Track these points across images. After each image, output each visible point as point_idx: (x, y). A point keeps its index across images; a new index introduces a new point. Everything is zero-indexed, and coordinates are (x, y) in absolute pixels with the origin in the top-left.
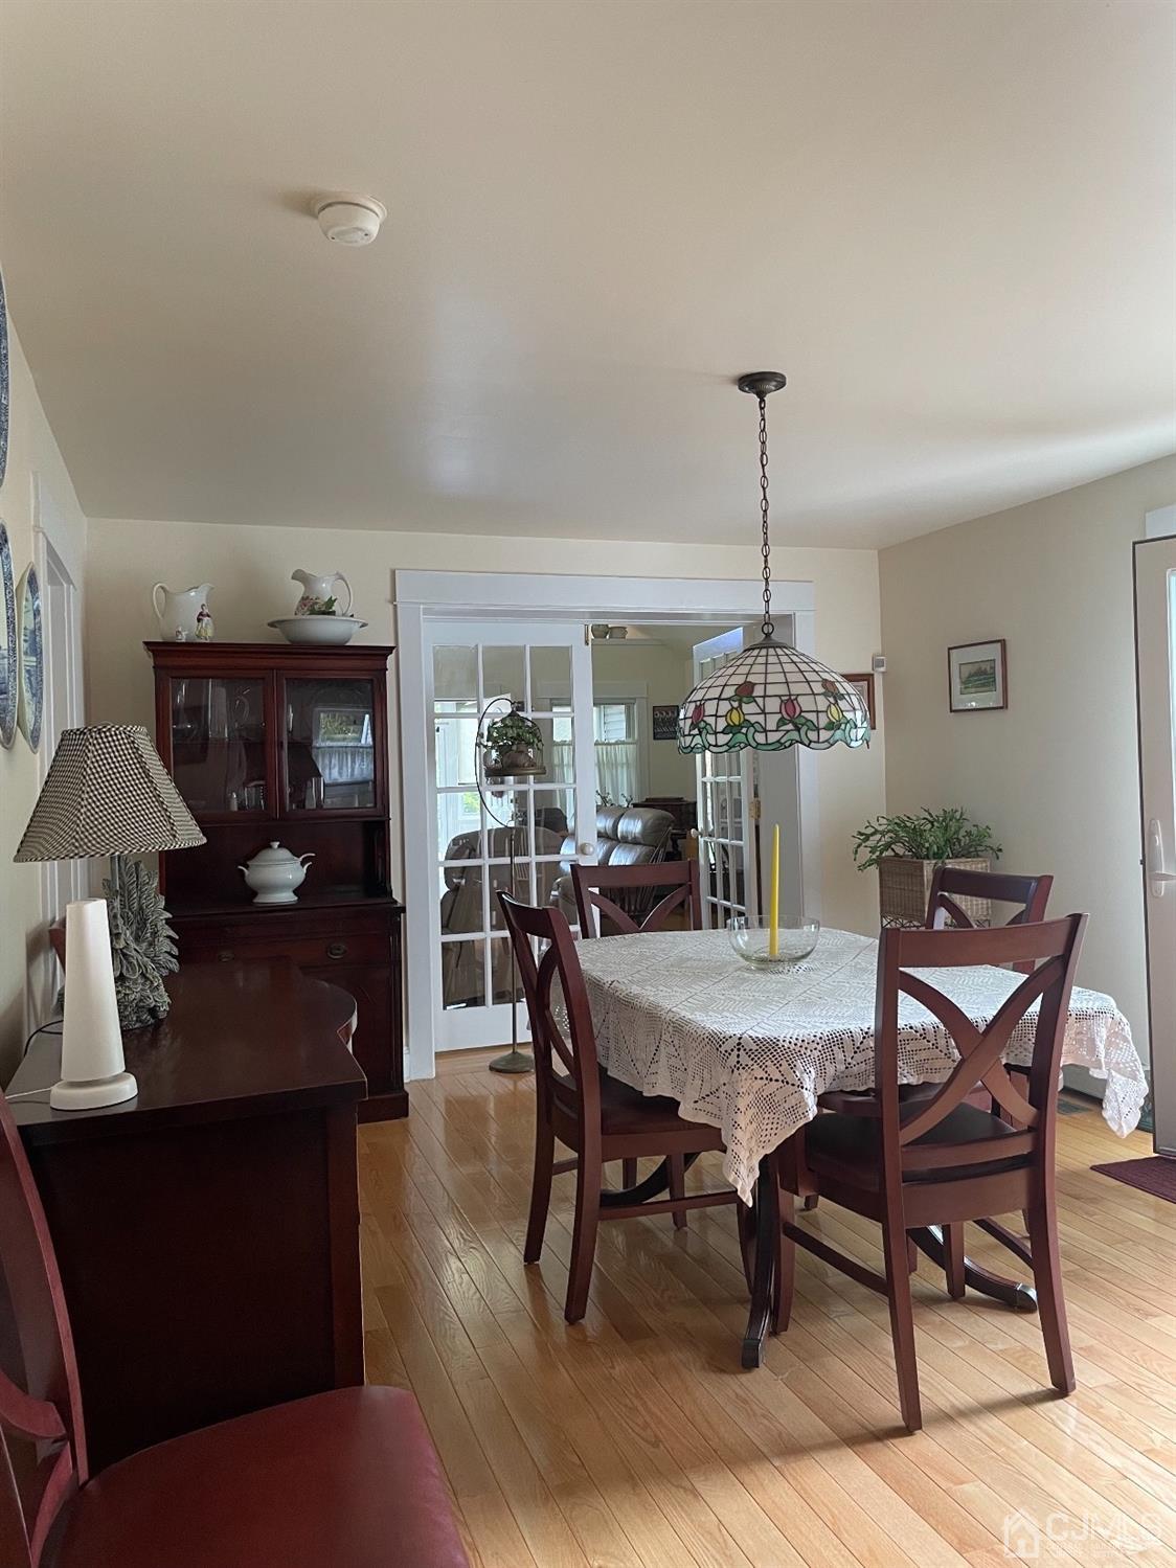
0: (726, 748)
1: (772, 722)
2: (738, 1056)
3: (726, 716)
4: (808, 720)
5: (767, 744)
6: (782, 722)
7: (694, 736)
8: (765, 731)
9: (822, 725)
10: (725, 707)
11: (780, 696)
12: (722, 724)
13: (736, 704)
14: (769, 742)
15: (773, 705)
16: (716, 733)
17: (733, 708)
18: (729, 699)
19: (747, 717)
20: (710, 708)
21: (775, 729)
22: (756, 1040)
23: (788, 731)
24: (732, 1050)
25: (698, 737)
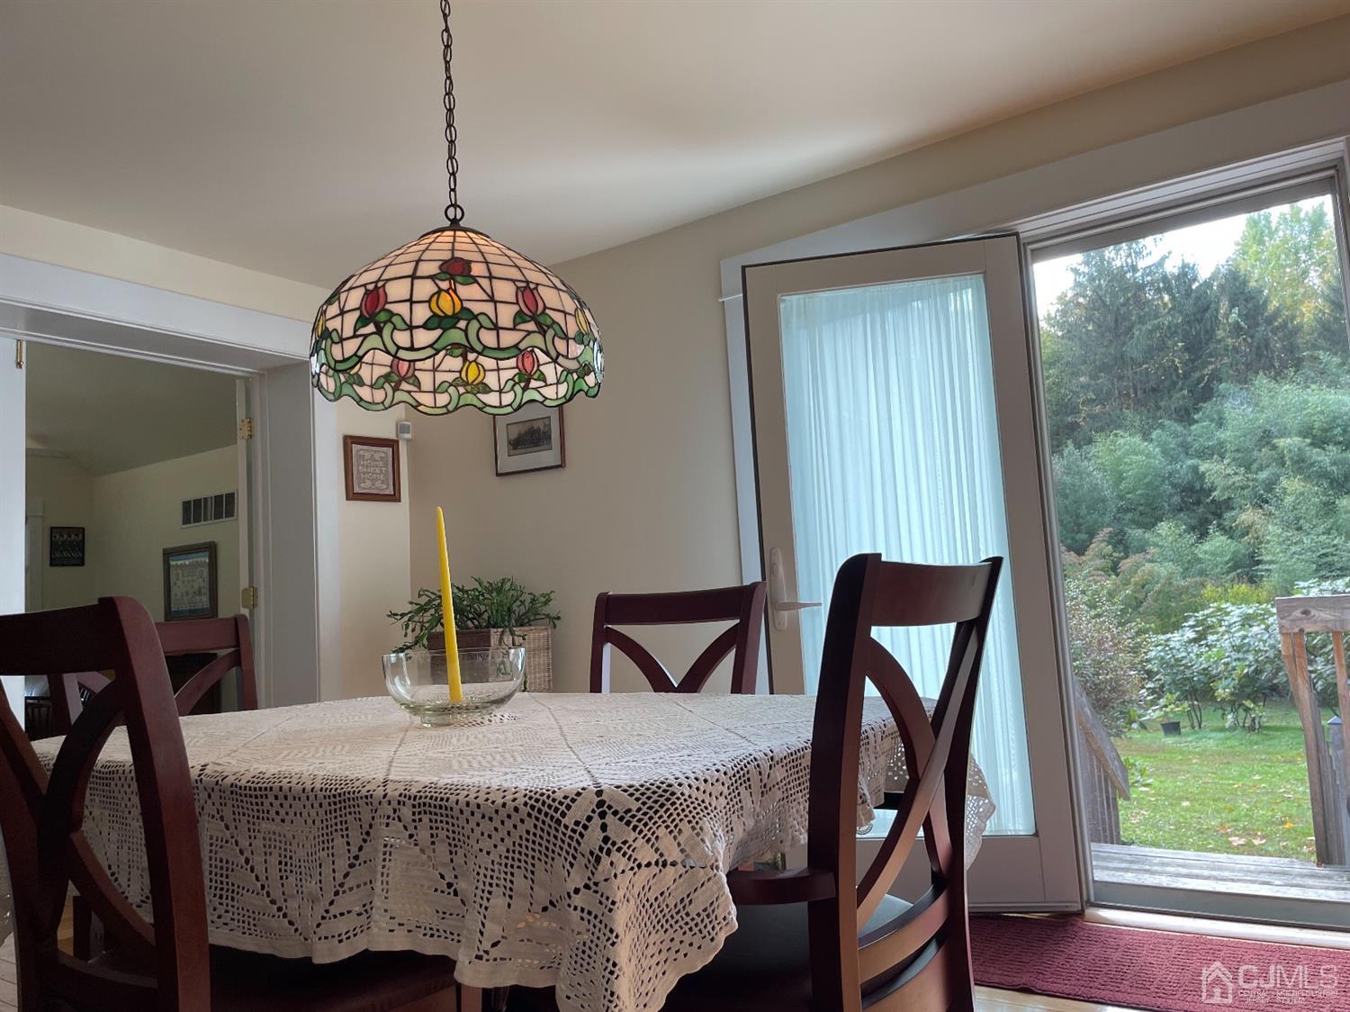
0: (430, 352)
1: (506, 315)
2: (604, 827)
3: (429, 301)
4: (554, 322)
5: (499, 349)
6: (520, 318)
7: (366, 336)
8: (496, 328)
9: (571, 334)
10: (424, 289)
11: (514, 281)
12: (421, 314)
13: (445, 285)
14: (503, 345)
15: (505, 291)
16: (411, 328)
17: (440, 291)
18: (432, 277)
19: (466, 304)
20: (397, 290)
21: (512, 327)
22: (630, 791)
23: (529, 333)
24: (589, 819)
25: (376, 337)
